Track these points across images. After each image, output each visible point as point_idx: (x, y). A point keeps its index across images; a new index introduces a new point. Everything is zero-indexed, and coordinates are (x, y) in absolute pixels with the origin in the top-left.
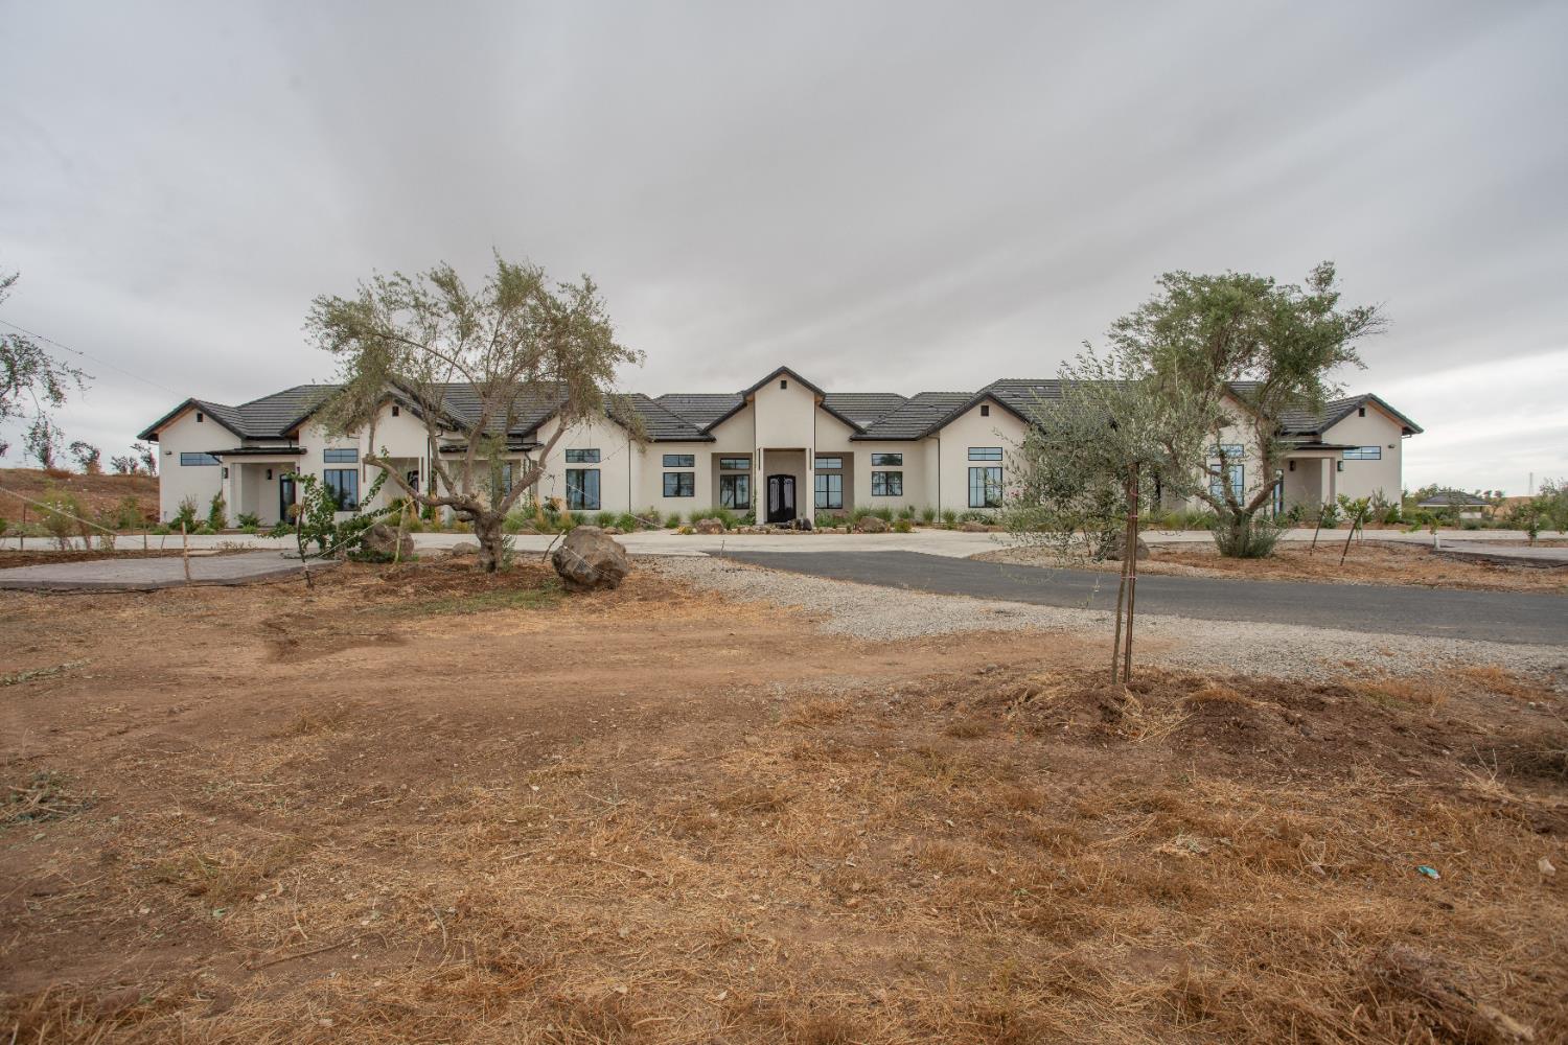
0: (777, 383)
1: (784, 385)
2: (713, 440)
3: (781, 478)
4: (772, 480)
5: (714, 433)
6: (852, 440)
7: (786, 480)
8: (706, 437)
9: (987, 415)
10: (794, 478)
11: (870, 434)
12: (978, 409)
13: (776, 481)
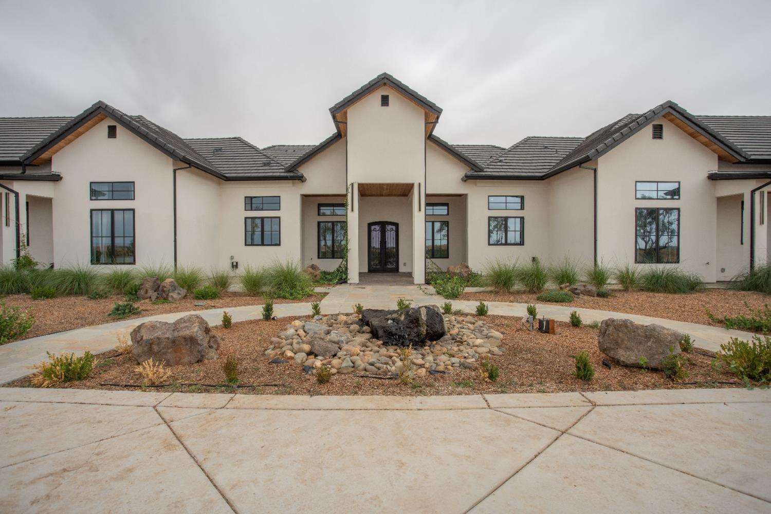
0: (376, 98)
1: (385, 101)
2: (301, 179)
3: (383, 225)
4: (373, 228)
5: (304, 171)
6: (467, 178)
7: (389, 227)
8: (293, 175)
9: (661, 138)
10: (396, 225)
11: (489, 172)
12: (648, 130)
13: (377, 227)
